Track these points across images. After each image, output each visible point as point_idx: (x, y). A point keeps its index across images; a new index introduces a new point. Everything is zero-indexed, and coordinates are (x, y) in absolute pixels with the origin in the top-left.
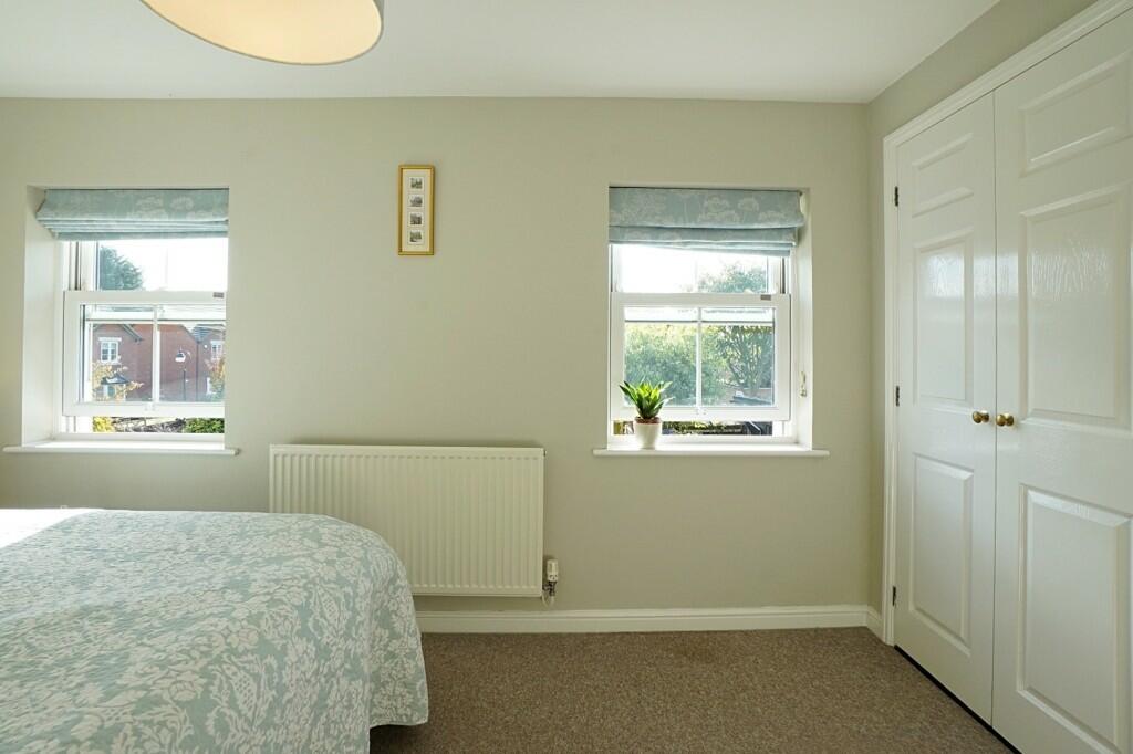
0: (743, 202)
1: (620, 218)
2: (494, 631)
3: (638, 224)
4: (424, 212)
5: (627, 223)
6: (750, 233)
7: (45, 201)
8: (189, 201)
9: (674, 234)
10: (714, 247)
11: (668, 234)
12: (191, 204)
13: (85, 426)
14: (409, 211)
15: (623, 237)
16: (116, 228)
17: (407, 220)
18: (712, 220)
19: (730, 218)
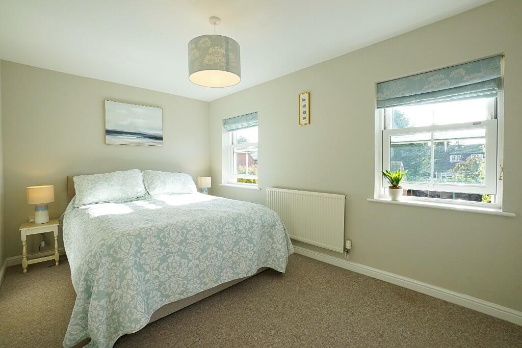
0: (453, 74)
1: (382, 97)
2: (328, 262)
3: (392, 97)
4: (306, 109)
5: (387, 98)
6: (458, 89)
7: (225, 122)
8: (250, 117)
9: (412, 98)
10: (436, 101)
11: (407, 99)
12: (251, 118)
13: (236, 181)
14: (302, 110)
15: (384, 104)
16: (237, 127)
17: (302, 113)
18: (433, 87)
19: (444, 84)
